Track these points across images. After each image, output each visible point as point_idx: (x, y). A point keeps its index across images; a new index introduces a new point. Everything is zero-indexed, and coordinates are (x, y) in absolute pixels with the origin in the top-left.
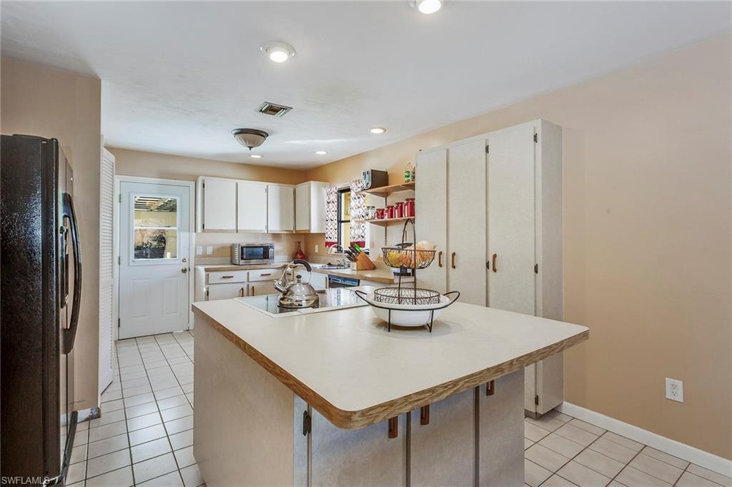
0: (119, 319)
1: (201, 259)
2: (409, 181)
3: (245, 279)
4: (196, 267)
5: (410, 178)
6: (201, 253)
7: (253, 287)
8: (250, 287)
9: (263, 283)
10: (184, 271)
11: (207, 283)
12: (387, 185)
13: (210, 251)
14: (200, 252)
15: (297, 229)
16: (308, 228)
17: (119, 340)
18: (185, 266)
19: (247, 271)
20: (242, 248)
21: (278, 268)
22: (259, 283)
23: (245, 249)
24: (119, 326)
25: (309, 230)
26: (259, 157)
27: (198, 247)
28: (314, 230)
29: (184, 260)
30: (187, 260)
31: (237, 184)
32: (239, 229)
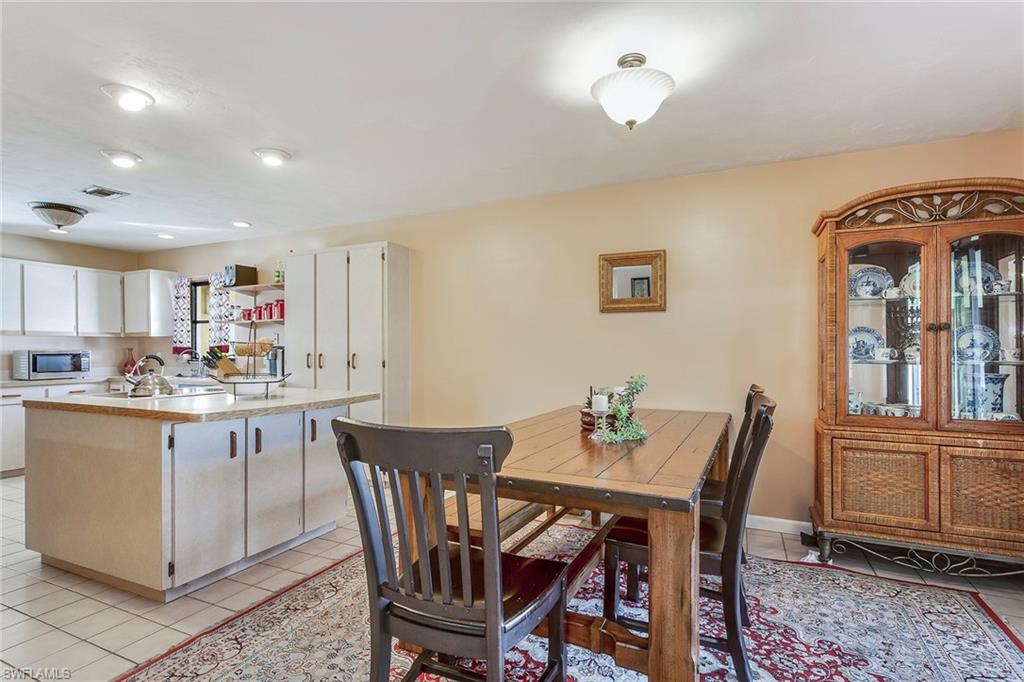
2: (278, 281)
5: (280, 278)
12: (257, 283)
15: (127, 331)
16: (145, 330)
19: (46, 387)
20: (36, 356)
21: (99, 383)
23: (39, 358)
25: (148, 333)
26: (65, 233)
28: (155, 333)
31: (22, 267)
32: (26, 329)
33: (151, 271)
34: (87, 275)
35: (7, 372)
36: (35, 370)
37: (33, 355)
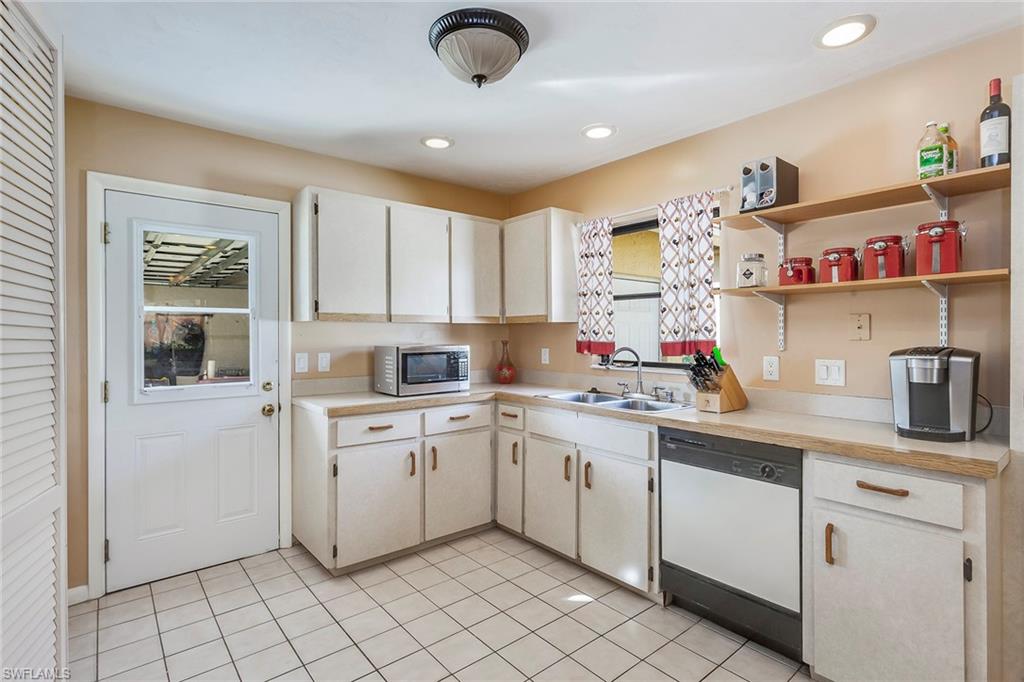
0: (107, 541)
1: (309, 383)
2: (940, 172)
3: (415, 431)
4: (297, 401)
5: (944, 165)
6: (306, 370)
7: (434, 450)
8: (428, 449)
9: (455, 437)
10: (268, 411)
11: (333, 444)
12: (797, 202)
13: (324, 363)
14: (303, 366)
15: (507, 315)
16: (542, 312)
17: (107, 594)
18: (269, 398)
19: (421, 412)
20: (405, 356)
21: (483, 402)
22: (446, 438)
23: (409, 359)
24: (107, 558)
25: (546, 316)
26: (444, 144)
27: (298, 355)
28: (556, 316)
29: (267, 386)
30: (274, 384)
31: (389, 211)
32: (393, 313)
33: (552, 209)
34: (462, 223)
35: (366, 379)
36: (405, 380)
37: (403, 354)
